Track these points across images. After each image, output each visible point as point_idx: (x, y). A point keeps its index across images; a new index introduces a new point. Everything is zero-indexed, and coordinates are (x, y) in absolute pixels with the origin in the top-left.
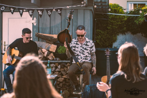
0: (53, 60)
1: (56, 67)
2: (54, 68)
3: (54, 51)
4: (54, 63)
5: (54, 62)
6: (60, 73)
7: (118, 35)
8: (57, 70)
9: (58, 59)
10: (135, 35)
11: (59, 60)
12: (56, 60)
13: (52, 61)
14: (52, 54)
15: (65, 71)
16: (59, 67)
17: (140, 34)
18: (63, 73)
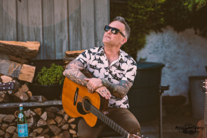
0: (29, 100)
1: (37, 118)
2: (32, 120)
3: (30, 81)
4: (32, 108)
5: (31, 104)
6: (47, 130)
7: (148, 34)
8: (40, 123)
9: (40, 98)
10: (181, 33)
11: (43, 102)
12: (37, 100)
13: (27, 104)
14: (25, 88)
15: (57, 124)
16: (44, 116)
17: (191, 31)
18: (53, 129)
